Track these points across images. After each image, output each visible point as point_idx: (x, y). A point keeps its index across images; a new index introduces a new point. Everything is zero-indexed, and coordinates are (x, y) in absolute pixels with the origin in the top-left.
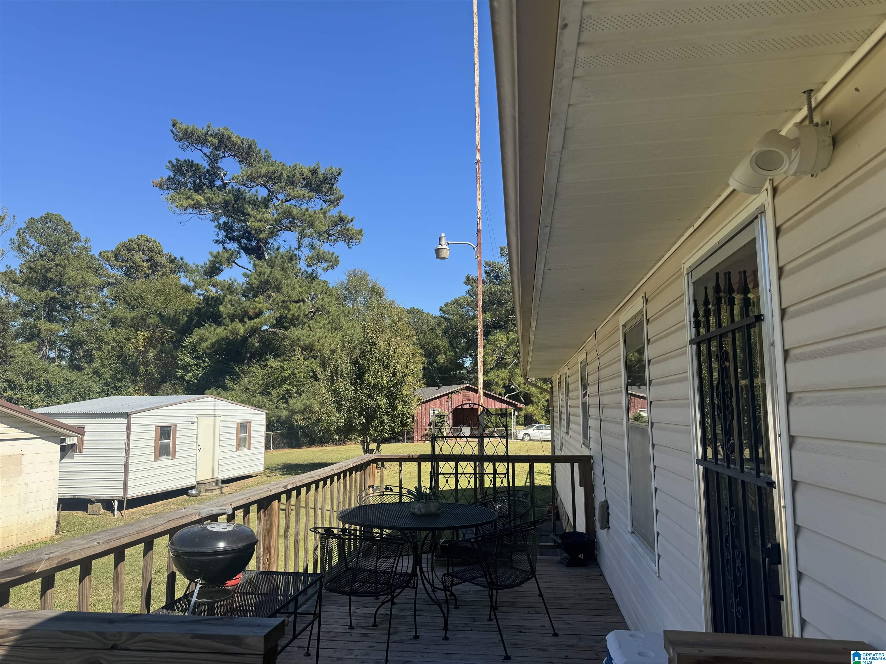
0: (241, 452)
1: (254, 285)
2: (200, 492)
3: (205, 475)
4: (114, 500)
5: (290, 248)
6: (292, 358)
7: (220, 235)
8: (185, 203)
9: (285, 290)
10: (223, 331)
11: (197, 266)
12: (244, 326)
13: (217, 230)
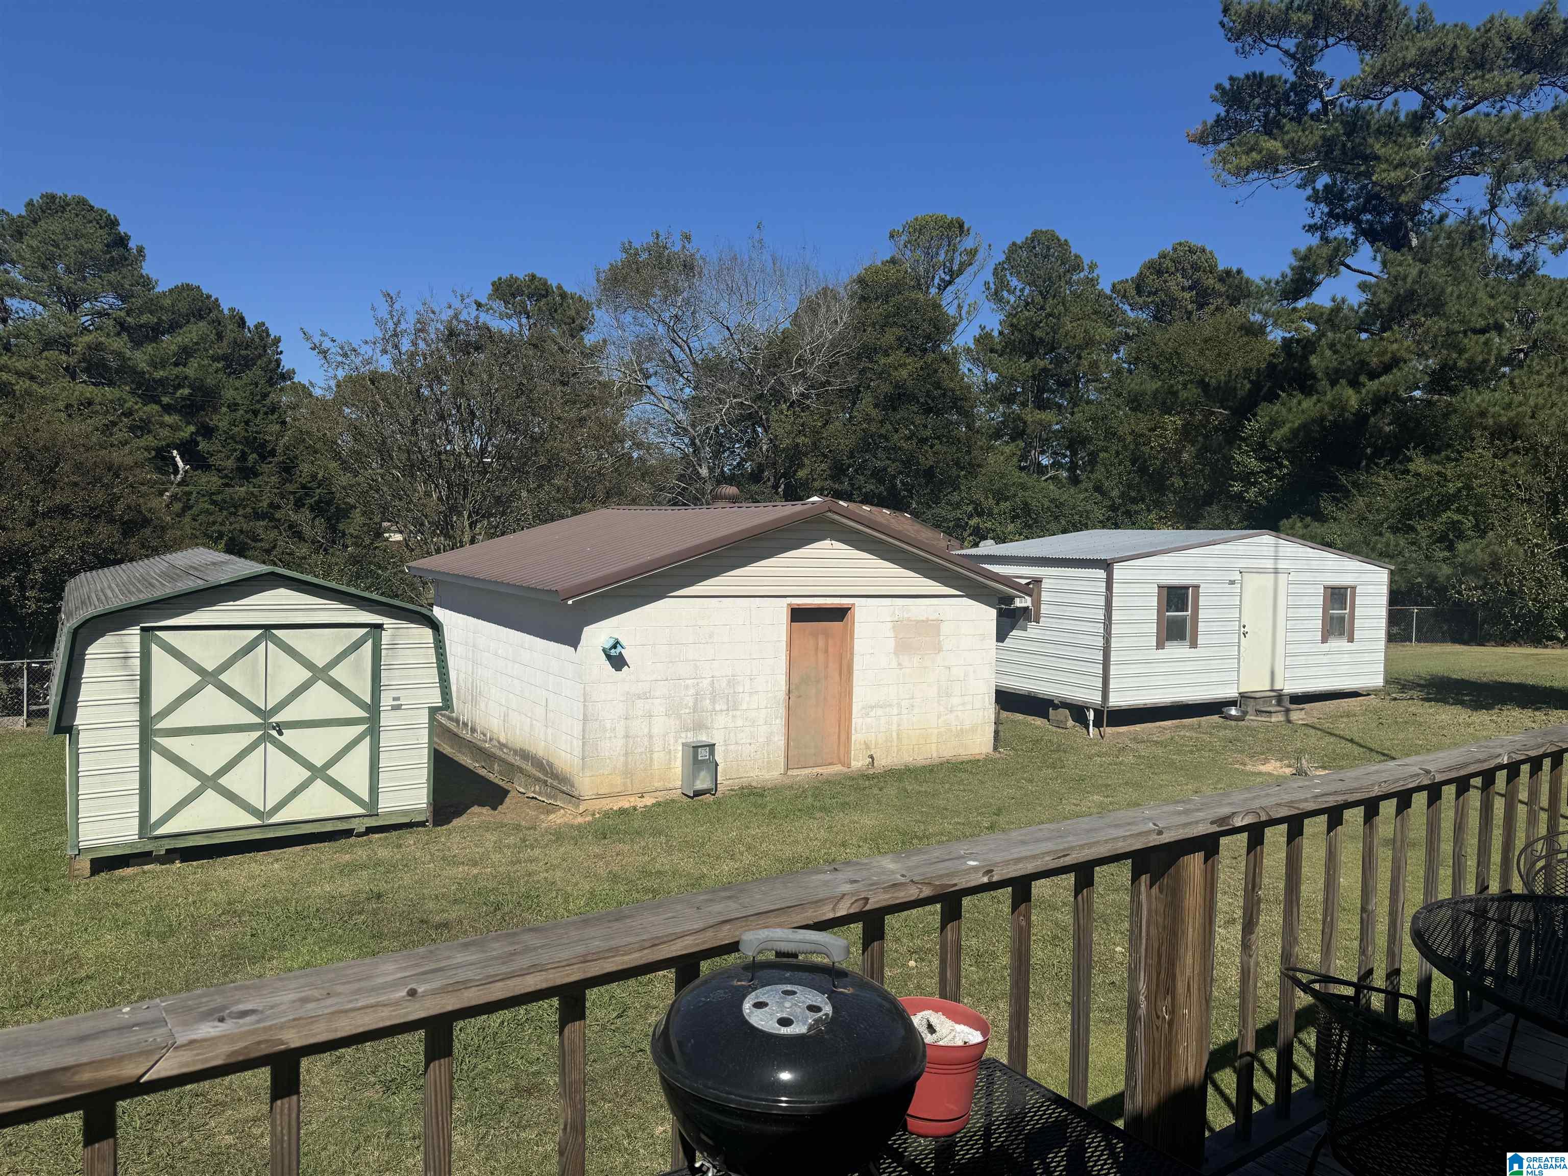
0: (1333, 644)
1: (1382, 306)
2: (1245, 713)
3: (1257, 683)
4: (1088, 708)
5: (1470, 212)
6: (1466, 455)
7: (1318, 214)
9: (1452, 308)
10: (1315, 404)
11: (1268, 283)
12: (1359, 392)
13: (1311, 205)
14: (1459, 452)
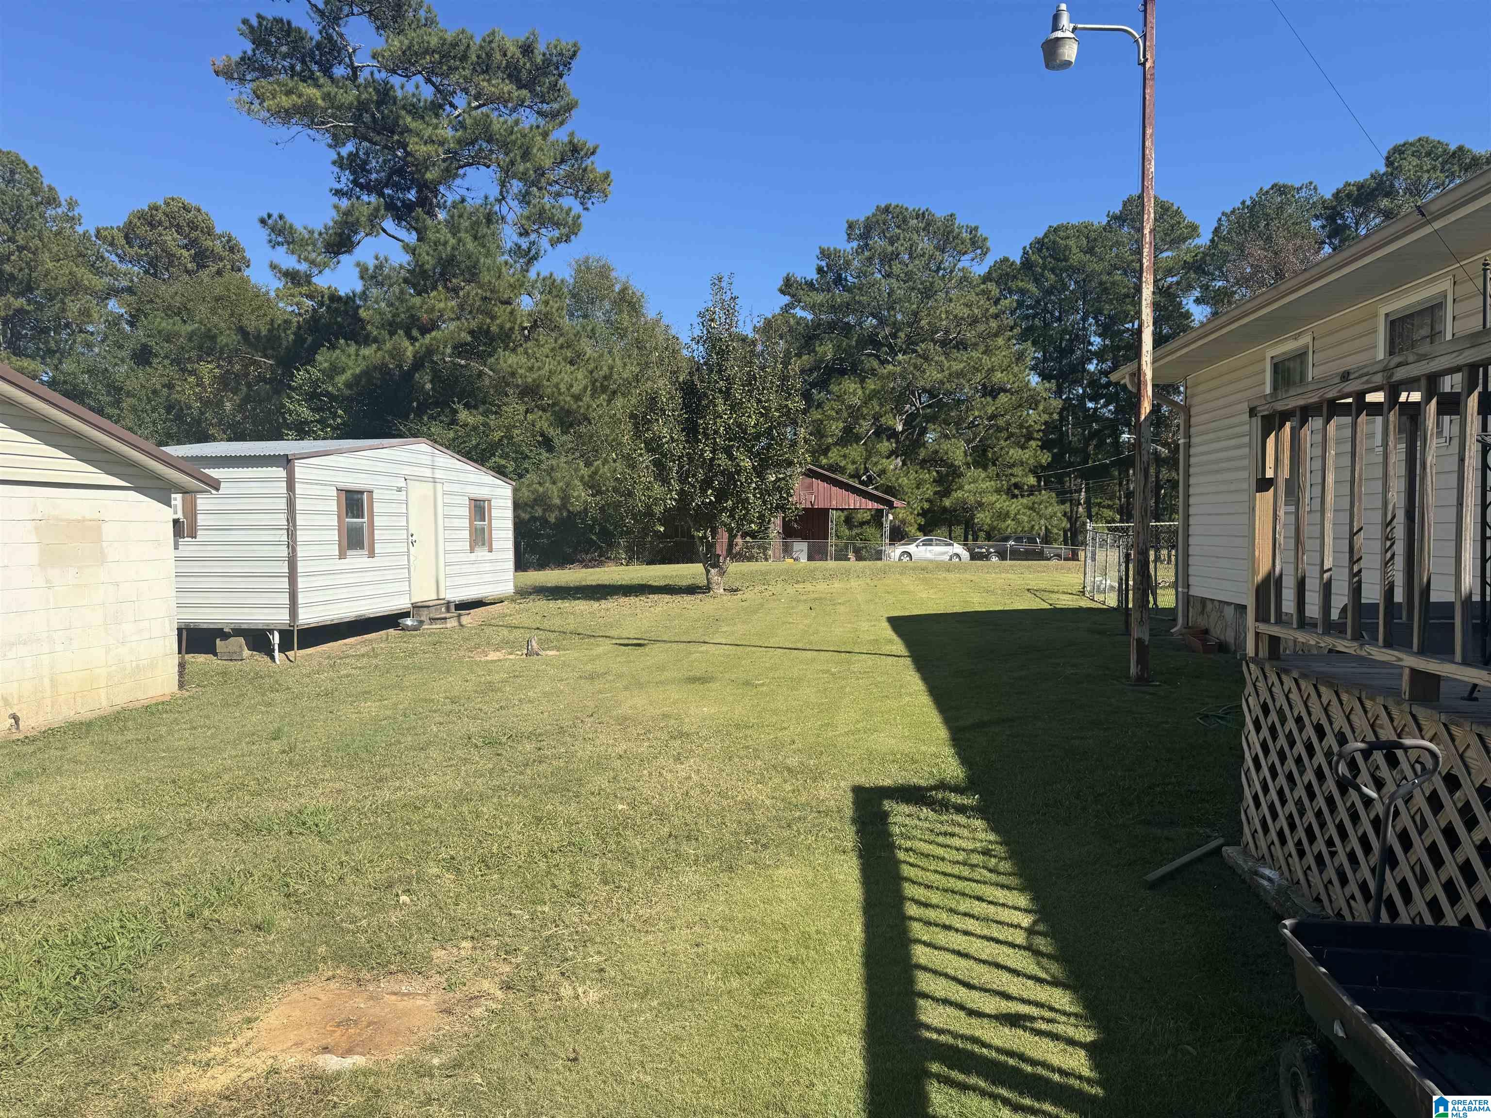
0: (480, 554)
1: (427, 267)
2: (421, 622)
3: (425, 594)
4: (271, 631)
5: (486, 198)
6: (504, 408)
7: (344, 180)
8: (286, 102)
9: (485, 277)
10: (376, 352)
11: (311, 232)
12: (412, 344)
13: (336, 170)
14: (499, 406)
